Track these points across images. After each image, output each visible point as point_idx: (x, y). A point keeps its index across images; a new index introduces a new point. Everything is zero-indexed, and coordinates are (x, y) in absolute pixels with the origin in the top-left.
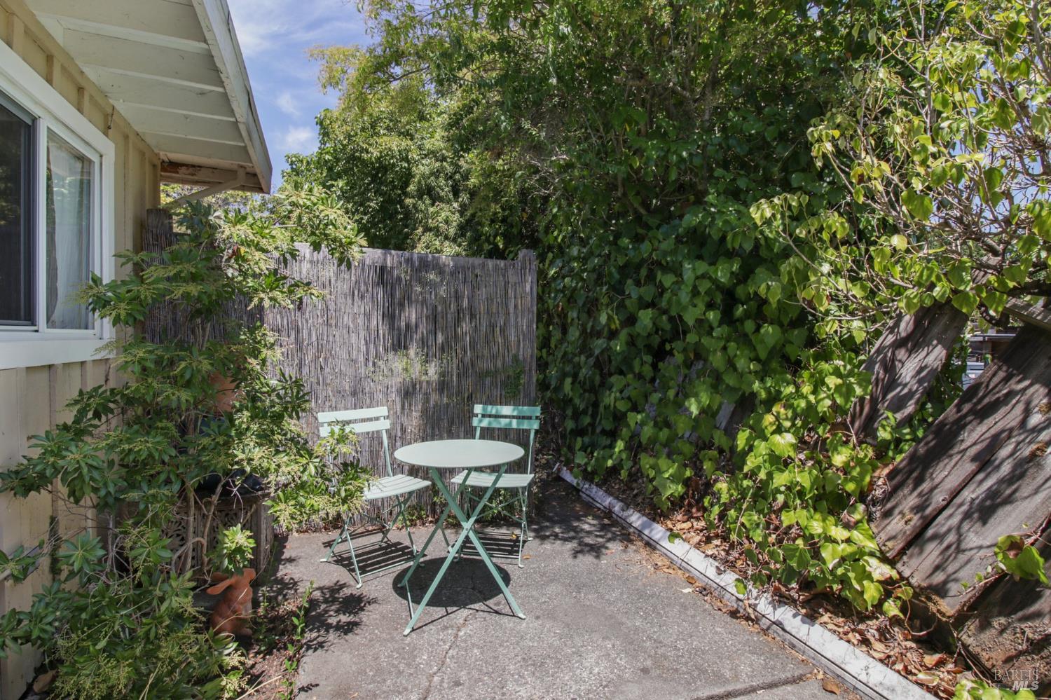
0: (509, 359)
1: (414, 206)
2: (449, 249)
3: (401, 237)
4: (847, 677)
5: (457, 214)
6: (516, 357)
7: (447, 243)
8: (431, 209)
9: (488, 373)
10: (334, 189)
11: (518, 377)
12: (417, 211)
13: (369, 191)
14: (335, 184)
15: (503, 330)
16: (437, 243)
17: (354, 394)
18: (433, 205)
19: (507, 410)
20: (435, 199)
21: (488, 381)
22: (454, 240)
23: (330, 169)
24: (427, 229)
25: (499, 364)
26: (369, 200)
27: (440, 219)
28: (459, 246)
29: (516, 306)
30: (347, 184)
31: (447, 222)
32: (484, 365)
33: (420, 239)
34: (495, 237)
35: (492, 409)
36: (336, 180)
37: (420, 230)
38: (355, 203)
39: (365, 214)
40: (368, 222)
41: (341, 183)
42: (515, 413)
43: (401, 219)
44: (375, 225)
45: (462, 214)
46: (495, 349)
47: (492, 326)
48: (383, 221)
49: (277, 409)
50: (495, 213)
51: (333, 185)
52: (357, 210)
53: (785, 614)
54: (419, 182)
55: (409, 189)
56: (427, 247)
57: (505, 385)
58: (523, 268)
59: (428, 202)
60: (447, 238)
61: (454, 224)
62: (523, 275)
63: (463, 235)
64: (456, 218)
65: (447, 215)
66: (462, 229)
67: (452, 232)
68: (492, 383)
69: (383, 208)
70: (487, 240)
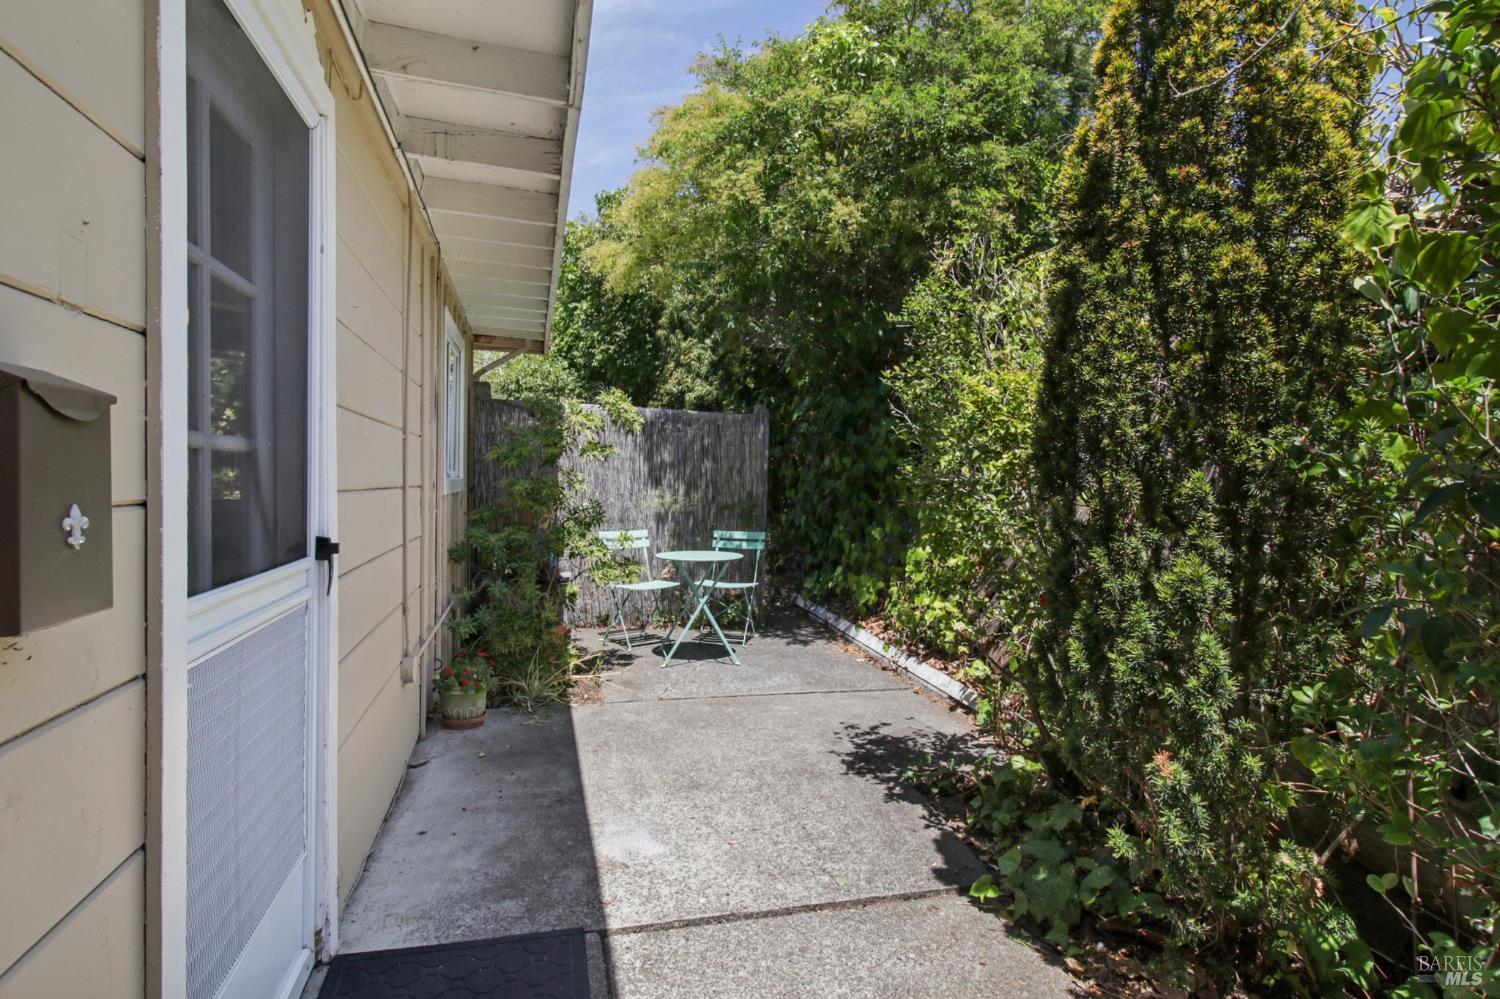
0: (744, 496)
1: (667, 338)
2: (700, 388)
3: (649, 369)
4: (930, 687)
5: (709, 352)
6: (750, 494)
7: (699, 381)
8: (684, 345)
9: (726, 507)
10: (578, 312)
11: (751, 510)
12: (669, 345)
13: (617, 318)
14: (579, 305)
15: (740, 472)
16: (689, 380)
17: (621, 521)
18: (685, 339)
19: (738, 535)
20: (688, 334)
21: (726, 513)
22: (706, 378)
23: (572, 289)
24: (678, 365)
25: (736, 499)
26: (617, 329)
27: (692, 355)
28: (711, 384)
29: (750, 452)
30: (592, 306)
31: (699, 359)
32: (725, 499)
33: (671, 375)
34: (745, 378)
35: (727, 534)
36: (579, 301)
37: (672, 365)
38: (601, 332)
39: (612, 344)
40: (615, 351)
41: (585, 305)
42: (745, 537)
43: (650, 350)
44: (621, 355)
45: (714, 350)
46: (733, 487)
47: (731, 469)
48: (630, 350)
49: (587, 520)
50: (745, 355)
51: (576, 308)
52: (603, 339)
53: (911, 664)
54: (672, 314)
55: (660, 322)
56: (679, 384)
57: (740, 516)
58: (757, 420)
59: (680, 336)
60: (698, 375)
61: (706, 362)
62: (757, 425)
63: (715, 373)
64: (708, 356)
65: (699, 352)
66: (714, 366)
67: (704, 370)
68: (730, 515)
69: (631, 336)
70: (738, 381)
